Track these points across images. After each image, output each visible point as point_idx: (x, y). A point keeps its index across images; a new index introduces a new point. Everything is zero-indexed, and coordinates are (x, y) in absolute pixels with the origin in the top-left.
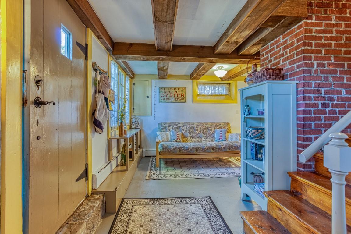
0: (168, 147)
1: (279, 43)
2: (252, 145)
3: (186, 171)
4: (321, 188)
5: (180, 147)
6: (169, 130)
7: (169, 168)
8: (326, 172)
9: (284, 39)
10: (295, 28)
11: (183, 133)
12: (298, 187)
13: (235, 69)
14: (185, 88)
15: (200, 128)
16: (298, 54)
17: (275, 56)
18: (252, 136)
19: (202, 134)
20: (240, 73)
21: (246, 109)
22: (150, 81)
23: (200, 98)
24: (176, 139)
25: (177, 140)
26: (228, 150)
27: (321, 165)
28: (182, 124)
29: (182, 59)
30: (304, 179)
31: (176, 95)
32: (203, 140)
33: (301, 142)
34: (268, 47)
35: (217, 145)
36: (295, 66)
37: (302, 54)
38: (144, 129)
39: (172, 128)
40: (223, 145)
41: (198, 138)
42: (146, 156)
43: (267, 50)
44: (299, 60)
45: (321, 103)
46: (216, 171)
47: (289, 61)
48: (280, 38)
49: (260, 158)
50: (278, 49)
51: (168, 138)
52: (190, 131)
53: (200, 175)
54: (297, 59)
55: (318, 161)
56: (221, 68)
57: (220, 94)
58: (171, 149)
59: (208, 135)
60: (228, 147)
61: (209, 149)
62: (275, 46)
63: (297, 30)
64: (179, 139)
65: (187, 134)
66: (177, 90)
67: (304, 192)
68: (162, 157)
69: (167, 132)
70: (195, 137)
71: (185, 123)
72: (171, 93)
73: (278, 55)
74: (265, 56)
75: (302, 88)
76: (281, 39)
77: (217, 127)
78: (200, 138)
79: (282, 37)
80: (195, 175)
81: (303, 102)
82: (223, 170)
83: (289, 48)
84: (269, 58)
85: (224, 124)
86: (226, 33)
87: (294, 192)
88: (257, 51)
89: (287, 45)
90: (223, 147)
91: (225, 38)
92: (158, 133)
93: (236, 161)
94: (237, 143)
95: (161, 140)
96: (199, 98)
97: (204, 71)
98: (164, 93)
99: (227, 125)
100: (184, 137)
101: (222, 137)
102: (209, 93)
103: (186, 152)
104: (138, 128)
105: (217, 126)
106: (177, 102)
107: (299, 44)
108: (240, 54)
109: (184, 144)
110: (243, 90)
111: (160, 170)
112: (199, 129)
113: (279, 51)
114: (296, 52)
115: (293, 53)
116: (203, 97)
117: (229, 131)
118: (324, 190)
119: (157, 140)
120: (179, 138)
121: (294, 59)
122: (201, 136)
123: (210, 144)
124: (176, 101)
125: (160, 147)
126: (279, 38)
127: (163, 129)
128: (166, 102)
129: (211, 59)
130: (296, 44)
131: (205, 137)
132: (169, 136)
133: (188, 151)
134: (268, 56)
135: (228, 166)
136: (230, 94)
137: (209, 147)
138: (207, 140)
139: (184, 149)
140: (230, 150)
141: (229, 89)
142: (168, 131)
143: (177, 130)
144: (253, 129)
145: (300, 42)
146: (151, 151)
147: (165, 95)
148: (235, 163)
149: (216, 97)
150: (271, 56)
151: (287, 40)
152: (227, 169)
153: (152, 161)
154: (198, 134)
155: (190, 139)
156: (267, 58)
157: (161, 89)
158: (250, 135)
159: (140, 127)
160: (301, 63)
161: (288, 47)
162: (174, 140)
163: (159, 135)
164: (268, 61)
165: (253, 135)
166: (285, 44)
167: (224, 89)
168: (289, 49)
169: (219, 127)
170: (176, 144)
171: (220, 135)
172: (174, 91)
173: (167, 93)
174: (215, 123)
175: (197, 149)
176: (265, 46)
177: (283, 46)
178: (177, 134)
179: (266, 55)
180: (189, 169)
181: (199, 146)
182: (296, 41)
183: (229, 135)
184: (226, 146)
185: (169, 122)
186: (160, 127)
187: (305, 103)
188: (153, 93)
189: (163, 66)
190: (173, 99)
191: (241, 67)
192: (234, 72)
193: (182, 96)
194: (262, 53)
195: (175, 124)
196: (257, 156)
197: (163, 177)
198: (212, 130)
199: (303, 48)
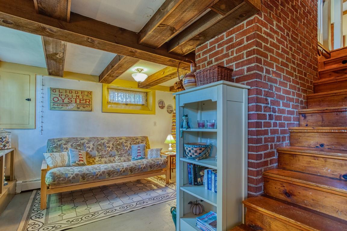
0: (64, 176)
1: (222, 41)
2: (190, 167)
3: (93, 206)
4: (296, 224)
5: (84, 174)
6: (67, 149)
7: (65, 207)
8: (279, 194)
9: (229, 36)
10: (243, 24)
11: (89, 151)
12: (256, 220)
13: (156, 75)
14: (92, 91)
15: (113, 144)
16: (249, 54)
17: (216, 57)
18: (193, 156)
19: (115, 152)
20: (162, 80)
21: (184, 120)
22: (33, 77)
23: (112, 107)
24: (77, 162)
25: (79, 163)
26: (149, 170)
27: (272, 186)
28: (87, 139)
29: (89, 40)
30: (269, 211)
31: (78, 101)
32: (116, 159)
33: (253, 161)
34: (206, 46)
35: (136, 165)
36: (244, 69)
37: (254, 54)
38: (20, 149)
39: (72, 146)
40: (143, 165)
41: (110, 156)
42: (22, 192)
43: (205, 50)
44: (249, 62)
45: (269, 114)
46: (137, 198)
47: (235, 62)
48: (223, 35)
49: (199, 182)
50: (220, 49)
51: (63, 161)
52: (98, 148)
53: (116, 210)
54: (246, 60)
55: (269, 181)
56: (140, 71)
57: (136, 103)
58: (69, 177)
59: (123, 152)
60: (149, 166)
61: (126, 171)
62: (216, 45)
63: (247, 26)
64: (83, 161)
65: (95, 153)
66: (80, 94)
67: (266, 226)
68: (52, 192)
69: (63, 151)
70: (106, 155)
71: (90, 137)
72: (71, 97)
73: (220, 55)
74: (202, 57)
75: (254, 96)
76: (225, 36)
77: (134, 142)
78: (113, 157)
79: (226, 33)
80: (107, 211)
81: (256, 112)
82: (143, 196)
83: (236, 47)
84: (208, 58)
85: (141, 138)
86: (162, 11)
87: (250, 226)
88: (191, 50)
89: (234, 44)
90: (143, 166)
91: (160, 17)
92: (46, 155)
93: (156, 180)
94: (159, 160)
95: (51, 166)
96: (110, 106)
97: (120, 71)
98: (58, 96)
99: (145, 139)
100: (89, 157)
101: (140, 154)
102: (122, 101)
103: (93, 180)
104: (6, 148)
105: (134, 140)
106: (79, 110)
107: (249, 42)
108: (171, 50)
109: (91, 168)
110: (180, 95)
111: (47, 214)
112: (111, 146)
113: (222, 50)
114: (246, 52)
115: (241, 53)
116: (115, 106)
117: (147, 147)
118: (300, 226)
119: (44, 167)
120: (82, 159)
121: (242, 60)
122: (113, 154)
123: (127, 164)
124: (78, 108)
125: (49, 178)
126: (221, 35)
127: (56, 147)
128: (61, 109)
129: (134, 50)
130: (246, 43)
131: (119, 155)
132: (66, 158)
133: (97, 177)
134: (206, 57)
135: (148, 188)
136: (147, 104)
137: (126, 169)
138: (122, 158)
139: (89, 176)
140: (152, 169)
141: (146, 99)
142: (65, 150)
143: (79, 148)
144: (196, 147)
145: (251, 40)
146: (33, 182)
147: (60, 98)
148: (156, 182)
149: (131, 107)
150: (211, 56)
151: (232, 38)
152: (149, 193)
153: (35, 199)
154: (109, 152)
155: (99, 160)
156: (205, 59)
157: (53, 90)
158: (190, 154)
159: (10, 147)
160: (253, 65)
161: (234, 46)
162: (73, 164)
163: (47, 158)
164: (206, 62)
165: (195, 154)
166: (230, 42)
167: (140, 98)
168: (236, 49)
169: (136, 142)
170: (77, 170)
171: (138, 151)
172: (74, 95)
173: (63, 97)
174: (132, 137)
175: (110, 173)
176: (202, 45)
177: (228, 45)
178: (80, 153)
179: (203, 55)
180: (98, 202)
181: (112, 169)
182: (245, 39)
183: (149, 152)
184: (146, 165)
185: (66, 137)
186: (51, 145)
187: (258, 114)
188: (39, 95)
189: (54, 51)
190: (73, 106)
191: (164, 72)
192: (154, 78)
193: (88, 103)
194: (198, 53)
195: (76, 139)
196: (196, 180)
197: (53, 227)
198: (127, 146)
199: (255, 47)
